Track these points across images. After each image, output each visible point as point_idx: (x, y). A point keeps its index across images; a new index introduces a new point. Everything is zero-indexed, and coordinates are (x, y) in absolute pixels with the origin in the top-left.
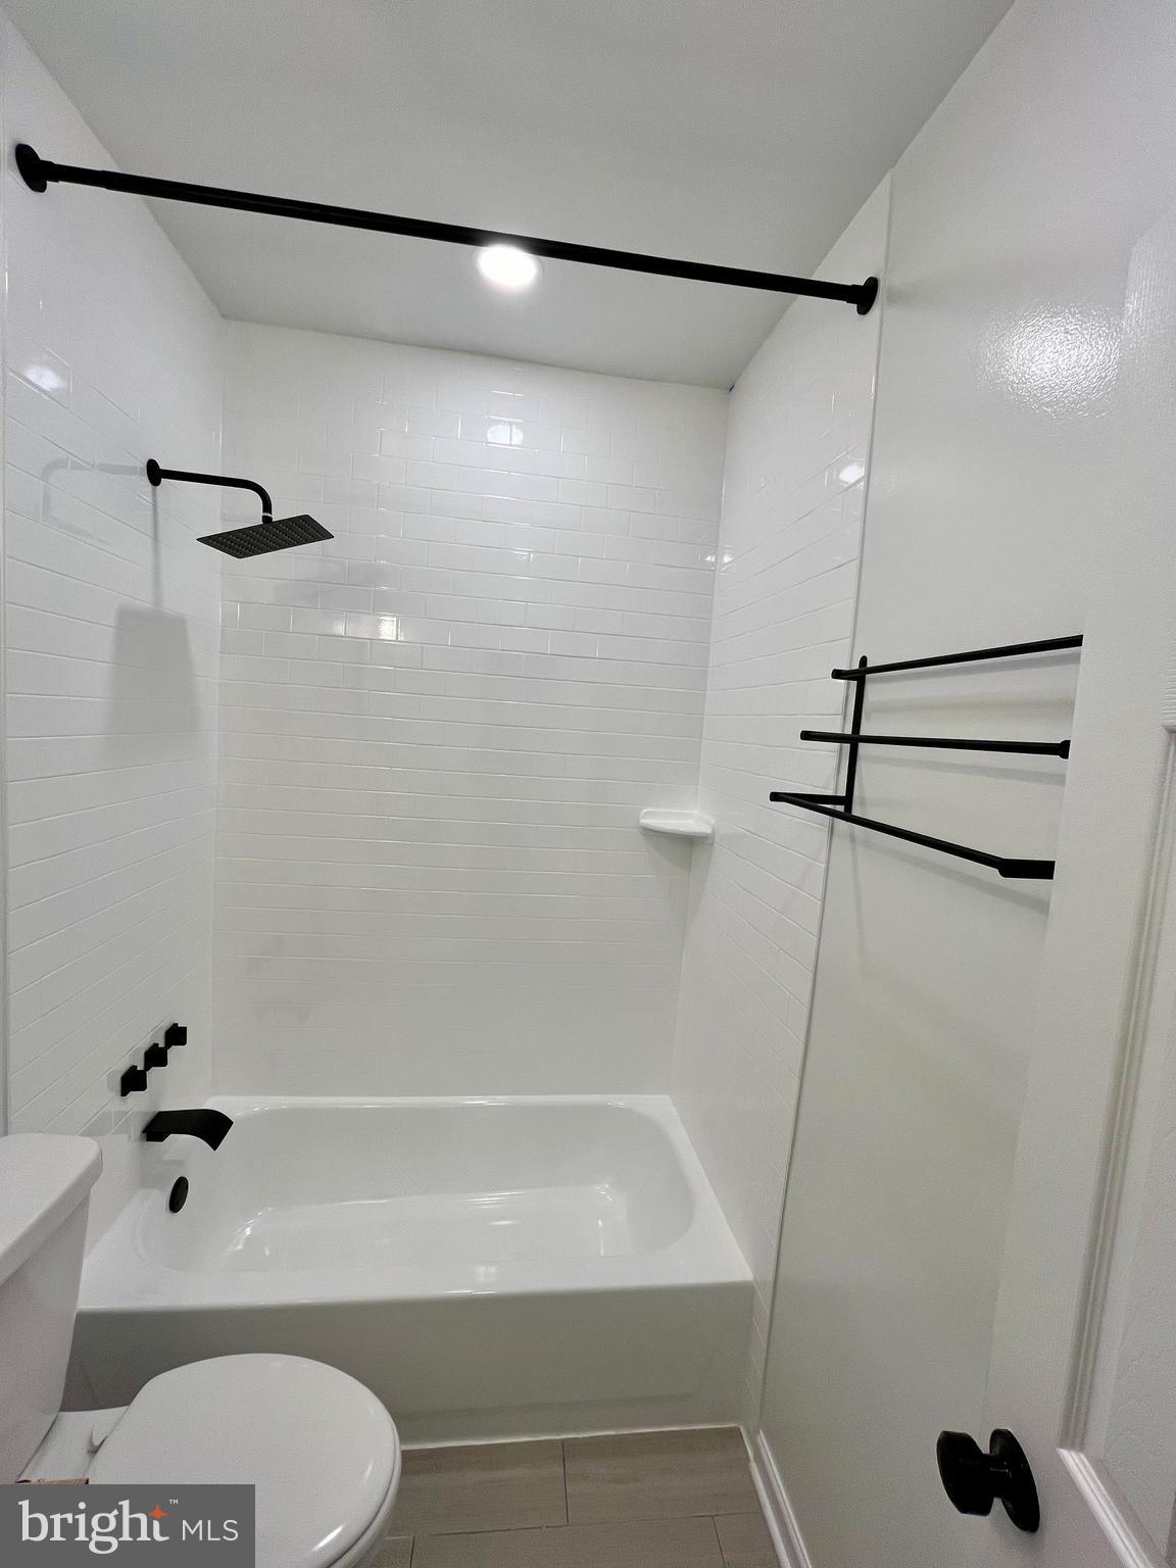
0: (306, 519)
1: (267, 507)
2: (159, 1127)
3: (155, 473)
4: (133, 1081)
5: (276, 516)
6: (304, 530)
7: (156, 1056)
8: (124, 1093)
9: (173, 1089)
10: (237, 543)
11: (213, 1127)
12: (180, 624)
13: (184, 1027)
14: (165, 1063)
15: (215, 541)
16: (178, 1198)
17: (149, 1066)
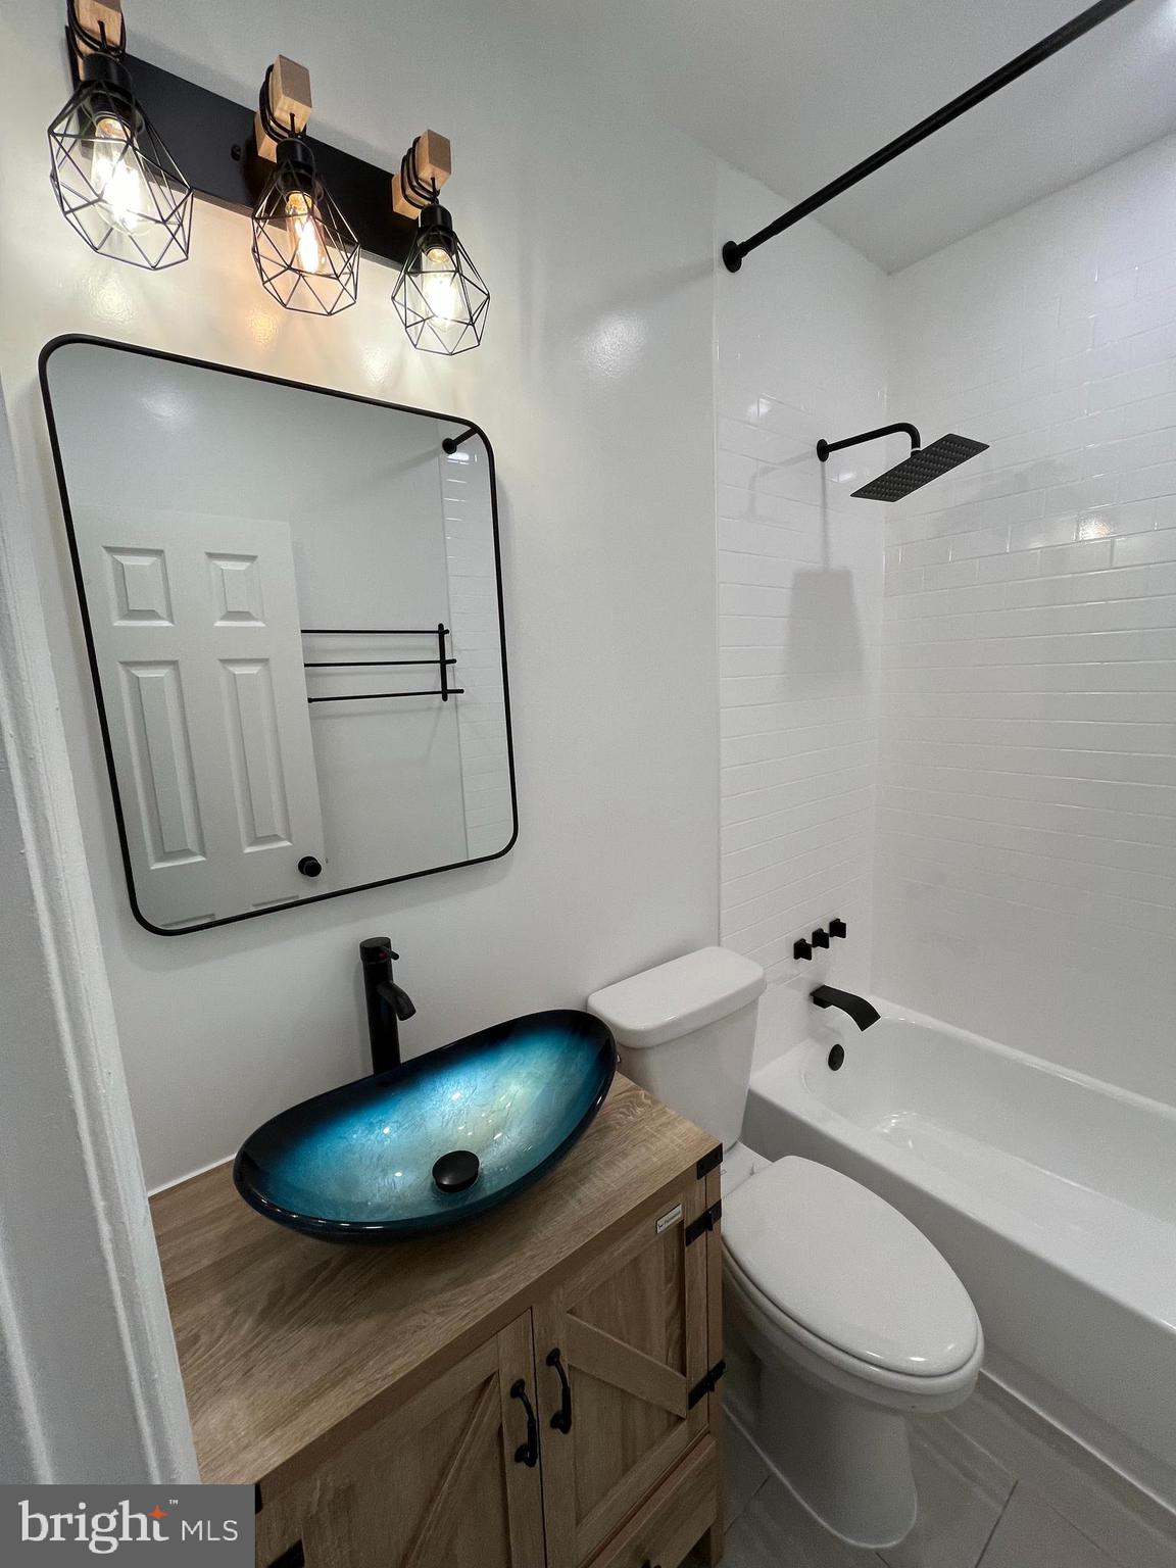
0: (950, 438)
1: (916, 442)
2: (823, 997)
3: (824, 450)
4: (802, 950)
5: (925, 442)
6: (955, 450)
7: (820, 939)
8: (796, 958)
9: (836, 967)
10: (889, 487)
11: (864, 1014)
12: (845, 576)
13: (845, 925)
14: (827, 946)
15: (866, 492)
16: (836, 1058)
17: (816, 944)
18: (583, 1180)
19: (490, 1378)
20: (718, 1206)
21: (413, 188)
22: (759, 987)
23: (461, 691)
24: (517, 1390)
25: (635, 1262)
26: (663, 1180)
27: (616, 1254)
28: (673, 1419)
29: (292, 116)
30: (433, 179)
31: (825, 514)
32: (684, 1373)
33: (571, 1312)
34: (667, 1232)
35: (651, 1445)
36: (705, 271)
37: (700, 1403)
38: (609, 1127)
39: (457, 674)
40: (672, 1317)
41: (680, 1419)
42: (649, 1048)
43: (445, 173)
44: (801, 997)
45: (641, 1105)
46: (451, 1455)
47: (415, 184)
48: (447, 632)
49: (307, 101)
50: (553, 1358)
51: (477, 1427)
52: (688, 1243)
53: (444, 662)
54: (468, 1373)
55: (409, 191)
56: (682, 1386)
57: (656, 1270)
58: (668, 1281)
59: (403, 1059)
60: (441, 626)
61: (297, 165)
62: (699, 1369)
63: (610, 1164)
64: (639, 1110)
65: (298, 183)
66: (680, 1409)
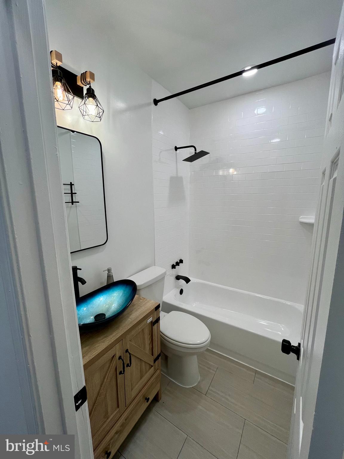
0: (202, 151)
1: (196, 150)
2: (178, 278)
3: (176, 149)
4: (173, 267)
5: (197, 152)
6: (203, 154)
7: (178, 264)
8: (172, 268)
9: (182, 270)
10: (191, 159)
11: (187, 280)
12: (181, 178)
13: (183, 260)
14: (179, 265)
15: (186, 160)
16: (181, 292)
17: (176, 265)
18: (131, 315)
19: (114, 355)
20: (159, 318)
21: (84, 82)
22: (165, 273)
23: (78, 202)
24: (120, 358)
25: (143, 330)
26: (148, 312)
27: (139, 328)
28: (151, 366)
29: (57, 63)
30: (90, 81)
31: (177, 163)
32: (153, 356)
33: (130, 341)
34: (150, 323)
35: (146, 373)
36: (149, 104)
37: (156, 362)
38: (135, 305)
39: (76, 197)
40: (150, 343)
41: (152, 366)
42: (140, 289)
43: (93, 81)
44: (173, 278)
45: (142, 299)
46: (106, 374)
47: (85, 81)
48: (73, 185)
49: (61, 61)
50: (127, 351)
51: (112, 366)
52: (153, 326)
53: (72, 194)
54: (110, 353)
55: (83, 82)
56: (152, 358)
57: (147, 331)
58: (149, 335)
59: (80, 296)
60: (71, 183)
61: (59, 76)
62: (156, 354)
63: (136, 311)
64: (141, 301)
65: (59, 80)
66: (152, 364)
